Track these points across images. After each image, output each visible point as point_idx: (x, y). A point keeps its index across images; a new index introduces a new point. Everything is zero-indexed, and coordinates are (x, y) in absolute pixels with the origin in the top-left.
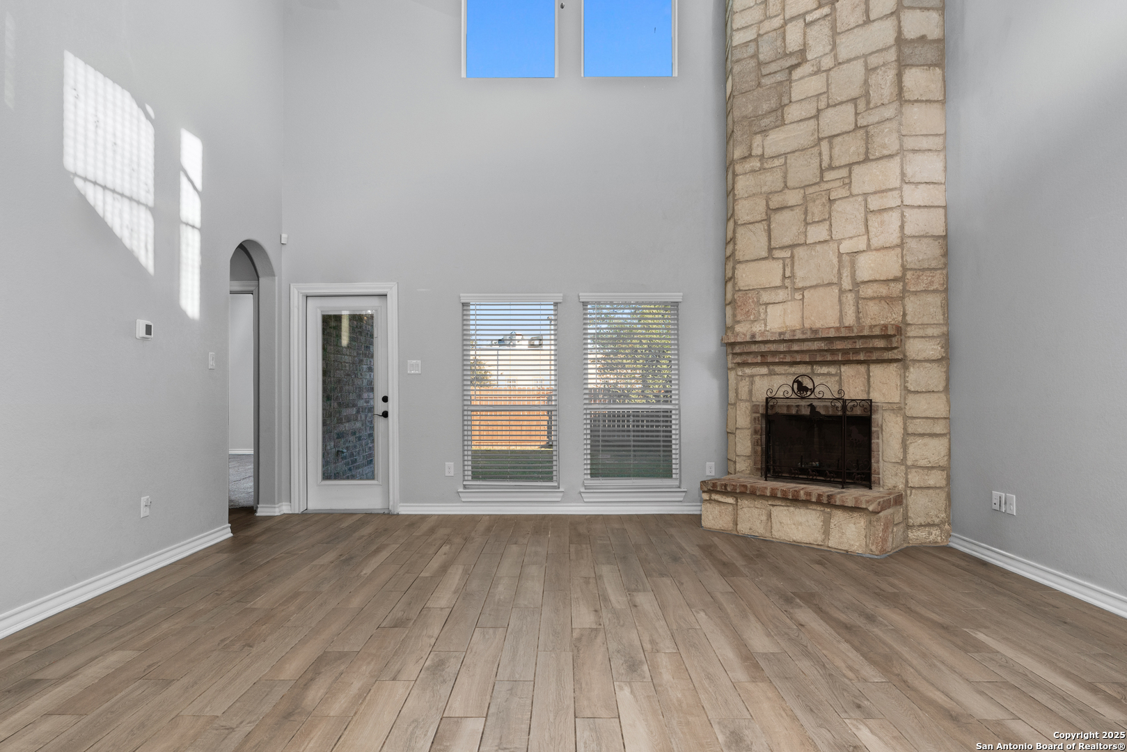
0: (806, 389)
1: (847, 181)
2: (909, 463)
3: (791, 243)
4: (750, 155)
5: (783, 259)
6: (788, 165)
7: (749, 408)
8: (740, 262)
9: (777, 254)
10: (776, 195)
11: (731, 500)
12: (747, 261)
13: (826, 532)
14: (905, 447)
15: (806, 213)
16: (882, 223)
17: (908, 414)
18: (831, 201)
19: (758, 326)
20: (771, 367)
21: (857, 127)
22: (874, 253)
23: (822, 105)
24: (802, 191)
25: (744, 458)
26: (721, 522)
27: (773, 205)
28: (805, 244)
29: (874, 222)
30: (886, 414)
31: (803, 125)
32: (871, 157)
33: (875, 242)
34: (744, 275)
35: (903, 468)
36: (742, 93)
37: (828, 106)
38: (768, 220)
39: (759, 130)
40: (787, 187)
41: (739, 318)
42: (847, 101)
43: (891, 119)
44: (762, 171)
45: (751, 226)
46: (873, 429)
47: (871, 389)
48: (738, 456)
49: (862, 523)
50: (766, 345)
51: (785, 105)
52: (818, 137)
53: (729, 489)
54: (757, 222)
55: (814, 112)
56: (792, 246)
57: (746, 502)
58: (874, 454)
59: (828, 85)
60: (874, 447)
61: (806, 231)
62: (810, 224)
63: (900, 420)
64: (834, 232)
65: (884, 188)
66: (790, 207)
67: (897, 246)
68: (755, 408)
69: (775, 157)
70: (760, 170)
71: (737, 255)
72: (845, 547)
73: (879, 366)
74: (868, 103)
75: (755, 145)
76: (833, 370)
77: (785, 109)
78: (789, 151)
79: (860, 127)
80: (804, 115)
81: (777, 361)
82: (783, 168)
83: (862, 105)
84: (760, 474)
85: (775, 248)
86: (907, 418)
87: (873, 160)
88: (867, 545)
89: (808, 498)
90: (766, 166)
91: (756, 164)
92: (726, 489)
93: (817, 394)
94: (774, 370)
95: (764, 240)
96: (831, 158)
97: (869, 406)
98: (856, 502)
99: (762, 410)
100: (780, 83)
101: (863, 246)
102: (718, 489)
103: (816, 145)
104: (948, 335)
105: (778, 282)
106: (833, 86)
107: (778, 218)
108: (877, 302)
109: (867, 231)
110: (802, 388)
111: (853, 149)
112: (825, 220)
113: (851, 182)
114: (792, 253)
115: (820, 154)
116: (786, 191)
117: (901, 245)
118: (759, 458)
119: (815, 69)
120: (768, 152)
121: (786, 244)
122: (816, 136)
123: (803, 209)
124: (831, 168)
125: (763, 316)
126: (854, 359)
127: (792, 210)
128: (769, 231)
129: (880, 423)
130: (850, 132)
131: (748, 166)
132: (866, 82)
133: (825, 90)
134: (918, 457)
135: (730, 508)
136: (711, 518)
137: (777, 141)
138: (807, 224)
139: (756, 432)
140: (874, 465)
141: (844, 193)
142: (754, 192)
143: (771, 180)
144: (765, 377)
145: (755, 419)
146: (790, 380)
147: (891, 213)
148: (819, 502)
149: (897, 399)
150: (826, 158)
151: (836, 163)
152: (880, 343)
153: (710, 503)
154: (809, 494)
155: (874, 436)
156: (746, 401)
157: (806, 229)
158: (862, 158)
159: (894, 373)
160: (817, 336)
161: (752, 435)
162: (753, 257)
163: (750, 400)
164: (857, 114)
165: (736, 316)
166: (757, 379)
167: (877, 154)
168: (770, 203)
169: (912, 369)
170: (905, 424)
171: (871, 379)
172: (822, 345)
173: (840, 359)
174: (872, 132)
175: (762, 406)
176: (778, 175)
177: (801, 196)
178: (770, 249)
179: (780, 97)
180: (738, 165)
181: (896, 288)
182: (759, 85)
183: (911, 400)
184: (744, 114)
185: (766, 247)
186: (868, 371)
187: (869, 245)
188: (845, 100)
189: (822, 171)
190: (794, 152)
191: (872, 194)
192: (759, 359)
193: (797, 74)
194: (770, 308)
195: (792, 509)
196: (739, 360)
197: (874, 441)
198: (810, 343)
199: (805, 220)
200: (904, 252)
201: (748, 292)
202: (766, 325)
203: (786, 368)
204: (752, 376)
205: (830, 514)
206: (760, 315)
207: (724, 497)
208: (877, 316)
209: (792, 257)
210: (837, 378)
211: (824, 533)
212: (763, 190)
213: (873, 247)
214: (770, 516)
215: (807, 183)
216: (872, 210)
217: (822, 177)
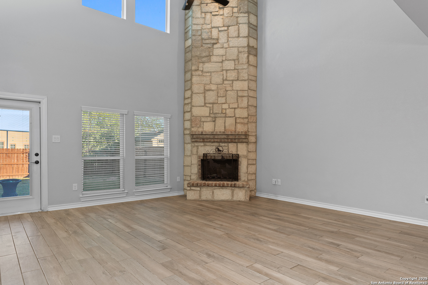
0: (220, 151)
1: (231, 85)
2: (248, 173)
3: (213, 102)
4: (198, 70)
5: (210, 107)
6: (212, 76)
7: (197, 157)
8: (194, 106)
9: (208, 105)
10: (207, 85)
11: (199, 189)
12: (196, 106)
13: (233, 196)
14: (247, 168)
15: (218, 93)
16: (242, 100)
17: (249, 158)
18: (226, 91)
19: (200, 129)
20: (205, 143)
21: (235, 69)
22: (240, 109)
23: (224, 59)
24: (217, 86)
25: (194, 174)
26: (194, 197)
27: (206, 88)
28: (217, 103)
29: (240, 99)
30: (242, 158)
31: (218, 64)
32: (239, 79)
33: (240, 106)
34: (195, 111)
35: (247, 174)
36: (196, 47)
37: (226, 60)
38: (205, 93)
39: (202, 62)
40: (211, 83)
41: (193, 126)
42: (232, 60)
43: (245, 69)
44: (202, 76)
45: (198, 94)
46: (239, 163)
47: (238, 151)
48: (192, 174)
49: (244, 192)
50: (206, 136)
51: (211, 56)
52: (222, 69)
53: (199, 185)
54: (200, 93)
55: (221, 61)
56: (213, 103)
57: (205, 189)
58: (239, 170)
59: (226, 53)
60: (239, 168)
61: (218, 99)
62: (219, 97)
63: (246, 160)
64: (227, 101)
65: (243, 89)
66: (212, 90)
67: (246, 108)
68: (199, 157)
69: (207, 72)
70: (202, 75)
71: (192, 103)
72: (239, 199)
73: (240, 143)
74: (238, 62)
75: (200, 66)
76: (226, 145)
77: (211, 57)
78: (212, 71)
79: (236, 69)
80: (218, 61)
81: (208, 141)
82: (210, 76)
83: (237, 63)
84: (200, 179)
85: (207, 103)
86: (248, 159)
87: (240, 80)
88: (245, 198)
89: (228, 185)
90: (204, 74)
91: (200, 73)
92: (198, 185)
93: (224, 152)
94: (205, 144)
95: (203, 100)
96: (226, 76)
97: (238, 156)
98: (243, 185)
99: (202, 158)
100: (210, 48)
101: (237, 107)
102: (195, 185)
103: (221, 71)
104: (256, 135)
105: (208, 115)
106: (227, 54)
107: (208, 93)
108: (240, 124)
109: (237, 102)
110: (219, 150)
111: (233, 76)
112: (224, 96)
113: (233, 86)
114: (213, 106)
115: (223, 75)
116: (211, 84)
117: (248, 108)
118: (200, 174)
119: (222, 46)
120: (205, 70)
121: (211, 102)
122: (221, 68)
123: (217, 92)
124: (226, 80)
125: (202, 126)
126: (234, 141)
127: (213, 91)
128: (205, 97)
129: (241, 161)
130: (233, 70)
131: (198, 73)
132: (238, 55)
133: (225, 54)
134: (250, 171)
135: (198, 192)
136: (190, 196)
137: (208, 67)
138: (218, 97)
139: (199, 165)
140: (239, 174)
141: (230, 88)
142: (199, 83)
143: (206, 80)
144: (203, 147)
145: (199, 161)
146: (214, 148)
147: (245, 98)
148: (231, 186)
149: (245, 154)
150: (225, 76)
151: (228, 79)
152: (244, 137)
153: (190, 191)
154: (228, 184)
155: (239, 165)
156: (195, 155)
157: (218, 98)
158: (236, 79)
159: (245, 146)
160: (225, 134)
161: (197, 166)
162: (198, 105)
163: (197, 154)
164: (235, 65)
165: (192, 125)
166: (200, 147)
167: (241, 79)
168: (205, 87)
169: (249, 145)
170: (248, 161)
171: (238, 148)
172: (225, 137)
173: (230, 141)
174: (240, 72)
175: (202, 156)
176: (208, 79)
177: (216, 87)
178: (205, 103)
179: (209, 52)
180: (194, 72)
181: (246, 121)
182: (202, 46)
183: (249, 154)
184: (196, 55)
185: (204, 102)
186: (237, 145)
187: (238, 107)
188: (232, 59)
189: (223, 80)
190: (214, 72)
191: (239, 91)
192: (202, 141)
193: (215, 46)
194: (205, 123)
195: (221, 189)
196: (194, 140)
197: (239, 167)
198: (221, 136)
199: (217, 95)
200: (248, 110)
201: (197, 117)
202: (203, 129)
203: (210, 143)
204: (197, 146)
205: (234, 190)
206: (201, 125)
207: (196, 188)
208: (241, 129)
209: (213, 107)
210: (227, 147)
211: (232, 196)
212: (203, 82)
213: (239, 107)
214: (213, 193)
215: (218, 83)
216: (239, 96)
217: (223, 82)
